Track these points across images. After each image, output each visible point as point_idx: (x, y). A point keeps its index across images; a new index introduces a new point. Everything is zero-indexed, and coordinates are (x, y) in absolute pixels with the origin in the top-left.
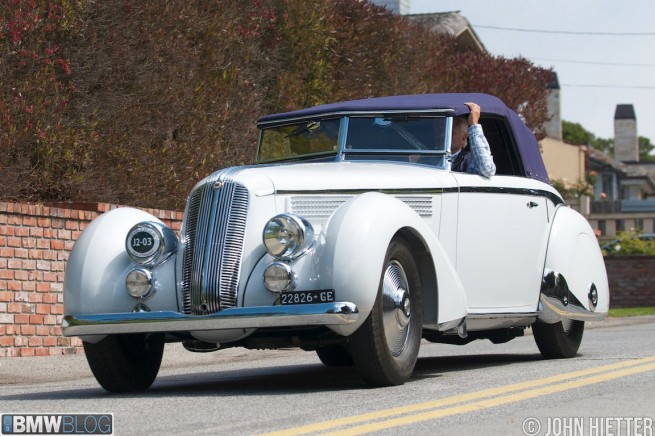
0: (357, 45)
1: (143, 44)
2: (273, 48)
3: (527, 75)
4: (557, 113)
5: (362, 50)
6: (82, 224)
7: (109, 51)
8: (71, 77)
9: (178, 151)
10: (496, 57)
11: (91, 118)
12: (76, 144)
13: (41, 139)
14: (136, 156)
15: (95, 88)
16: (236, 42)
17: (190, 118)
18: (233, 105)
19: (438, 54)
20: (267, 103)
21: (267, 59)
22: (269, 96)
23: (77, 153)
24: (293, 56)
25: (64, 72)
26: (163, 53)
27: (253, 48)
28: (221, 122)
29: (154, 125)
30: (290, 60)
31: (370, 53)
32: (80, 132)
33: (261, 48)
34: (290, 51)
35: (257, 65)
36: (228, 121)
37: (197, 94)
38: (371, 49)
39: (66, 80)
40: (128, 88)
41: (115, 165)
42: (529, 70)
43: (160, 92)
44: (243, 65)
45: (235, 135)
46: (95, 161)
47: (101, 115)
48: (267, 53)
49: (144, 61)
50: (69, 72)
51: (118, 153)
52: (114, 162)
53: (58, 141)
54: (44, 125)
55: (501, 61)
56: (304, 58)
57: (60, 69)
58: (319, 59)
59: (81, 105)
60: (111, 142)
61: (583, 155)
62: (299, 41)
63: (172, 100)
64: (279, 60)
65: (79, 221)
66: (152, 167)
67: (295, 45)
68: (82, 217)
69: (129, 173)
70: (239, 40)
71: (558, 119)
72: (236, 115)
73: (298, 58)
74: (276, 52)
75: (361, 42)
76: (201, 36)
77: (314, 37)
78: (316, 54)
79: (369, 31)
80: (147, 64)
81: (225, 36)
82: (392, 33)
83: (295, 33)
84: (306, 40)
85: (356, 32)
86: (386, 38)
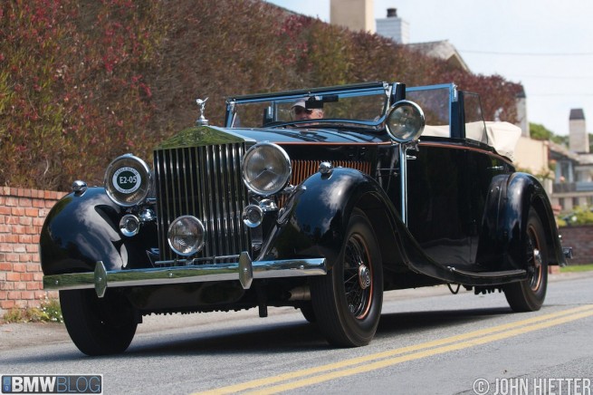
0: (370, 68)
1: (206, 72)
2: (306, 72)
3: (501, 88)
4: (525, 116)
5: (374, 72)
7: (180, 77)
8: (151, 98)
10: (477, 75)
11: (168, 129)
13: (129, 147)
15: (172, 106)
16: (277, 68)
19: (432, 73)
21: (302, 80)
24: (321, 77)
25: (146, 94)
26: (222, 78)
27: (291, 72)
30: (319, 81)
31: (381, 74)
33: (297, 72)
34: (320, 74)
35: (294, 85)
38: (382, 70)
39: (148, 101)
42: (503, 84)
44: (283, 85)
47: (175, 127)
48: (301, 76)
49: (206, 84)
50: (150, 94)
53: (143, 148)
54: (132, 135)
55: (481, 78)
56: (330, 79)
57: (143, 93)
58: (342, 80)
59: (160, 120)
61: (546, 149)
62: (326, 66)
64: (311, 81)
67: (323, 69)
70: (280, 66)
71: (525, 121)
73: (325, 79)
74: (308, 74)
75: (374, 66)
76: (250, 64)
77: (337, 63)
78: (338, 76)
79: (379, 56)
80: (209, 87)
81: (268, 64)
82: (397, 58)
83: (323, 60)
84: (332, 64)
85: (369, 58)
86: (393, 62)
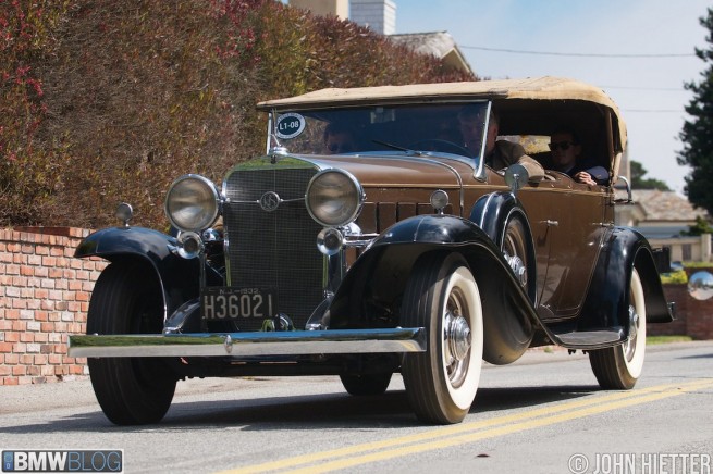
0: (338, 66)
1: (117, 65)
2: (251, 69)
5: (343, 71)
6: (53, 249)
7: (82, 71)
8: (43, 97)
9: (153, 174)
11: (63, 140)
12: (47, 166)
13: (11, 161)
14: (110, 179)
15: (70, 108)
16: (213, 63)
17: (165, 141)
18: (210, 128)
20: (245, 125)
21: (246, 80)
22: (246, 118)
23: (49, 176)
24: (272, 77)
25: (35, 92)
26: (138, 74)
27: (231, 69)
28: (198, 145)
29: (128, 148)
30: (269, 81)
31: (353, 74)
32: (52, 154)
33: (239, 67)
34: (269, 72)
35: (236, 87)
36: (205, 144)
37: (173, 115)
38: (354, 70)
39: (37, 101)
40: (102, 109)
41: (88, 189)
43: (134, 114)
44: (221, 85)
45: (212, 159)
46: (67, 184)
47: (74, 137)
48: (246, 74)
49: (118, 81)
50: (41, 92)
51: (91, 176)
52: (87, 186)
53: (29, 164)
54: (15, 147)
56: (284, 79)
57: (31, 90)
58: (300, 81)
59: (53, 127)
60: (84, 164)
62: (278, 62)
63: (148, 122)
64: (257, 81)
65: (50, 246)
66: (126, 190)
67: (275, 65)
68: (53, 242)
69: (102, 197)
70: (217, 60)
72: (213, 137)
73: (277, 79)
74: (254, 73)
75: (343, 63)
76: (177, 56)
77: (294, 58)
78: (296, 75)
79: (351, 52)
80: (121, 85)
81: (203, 57)
82: (375, 54)
83: (274, 53)
84: (286, 60)
85: (338, 53)
86: (369, 59)
